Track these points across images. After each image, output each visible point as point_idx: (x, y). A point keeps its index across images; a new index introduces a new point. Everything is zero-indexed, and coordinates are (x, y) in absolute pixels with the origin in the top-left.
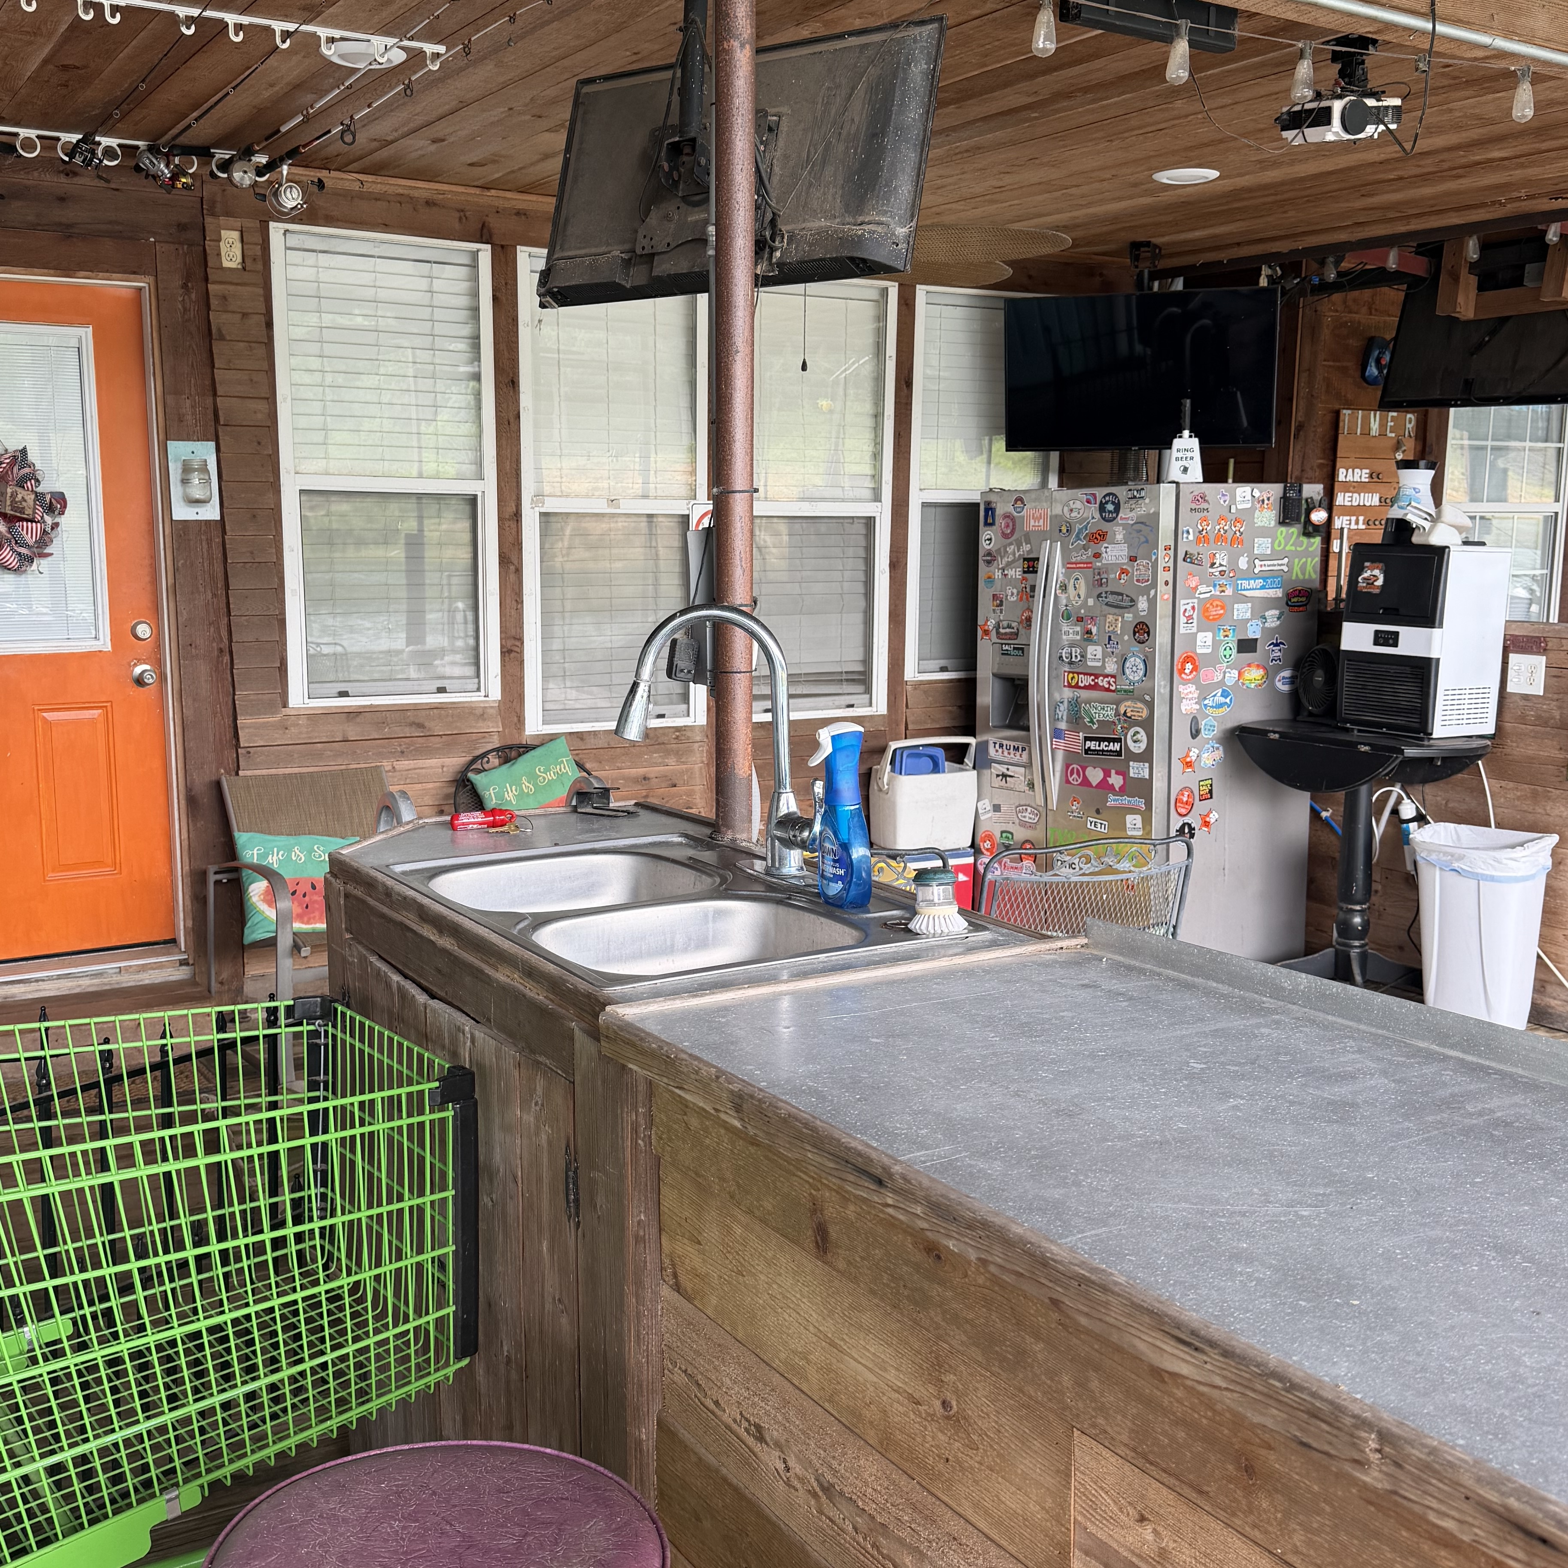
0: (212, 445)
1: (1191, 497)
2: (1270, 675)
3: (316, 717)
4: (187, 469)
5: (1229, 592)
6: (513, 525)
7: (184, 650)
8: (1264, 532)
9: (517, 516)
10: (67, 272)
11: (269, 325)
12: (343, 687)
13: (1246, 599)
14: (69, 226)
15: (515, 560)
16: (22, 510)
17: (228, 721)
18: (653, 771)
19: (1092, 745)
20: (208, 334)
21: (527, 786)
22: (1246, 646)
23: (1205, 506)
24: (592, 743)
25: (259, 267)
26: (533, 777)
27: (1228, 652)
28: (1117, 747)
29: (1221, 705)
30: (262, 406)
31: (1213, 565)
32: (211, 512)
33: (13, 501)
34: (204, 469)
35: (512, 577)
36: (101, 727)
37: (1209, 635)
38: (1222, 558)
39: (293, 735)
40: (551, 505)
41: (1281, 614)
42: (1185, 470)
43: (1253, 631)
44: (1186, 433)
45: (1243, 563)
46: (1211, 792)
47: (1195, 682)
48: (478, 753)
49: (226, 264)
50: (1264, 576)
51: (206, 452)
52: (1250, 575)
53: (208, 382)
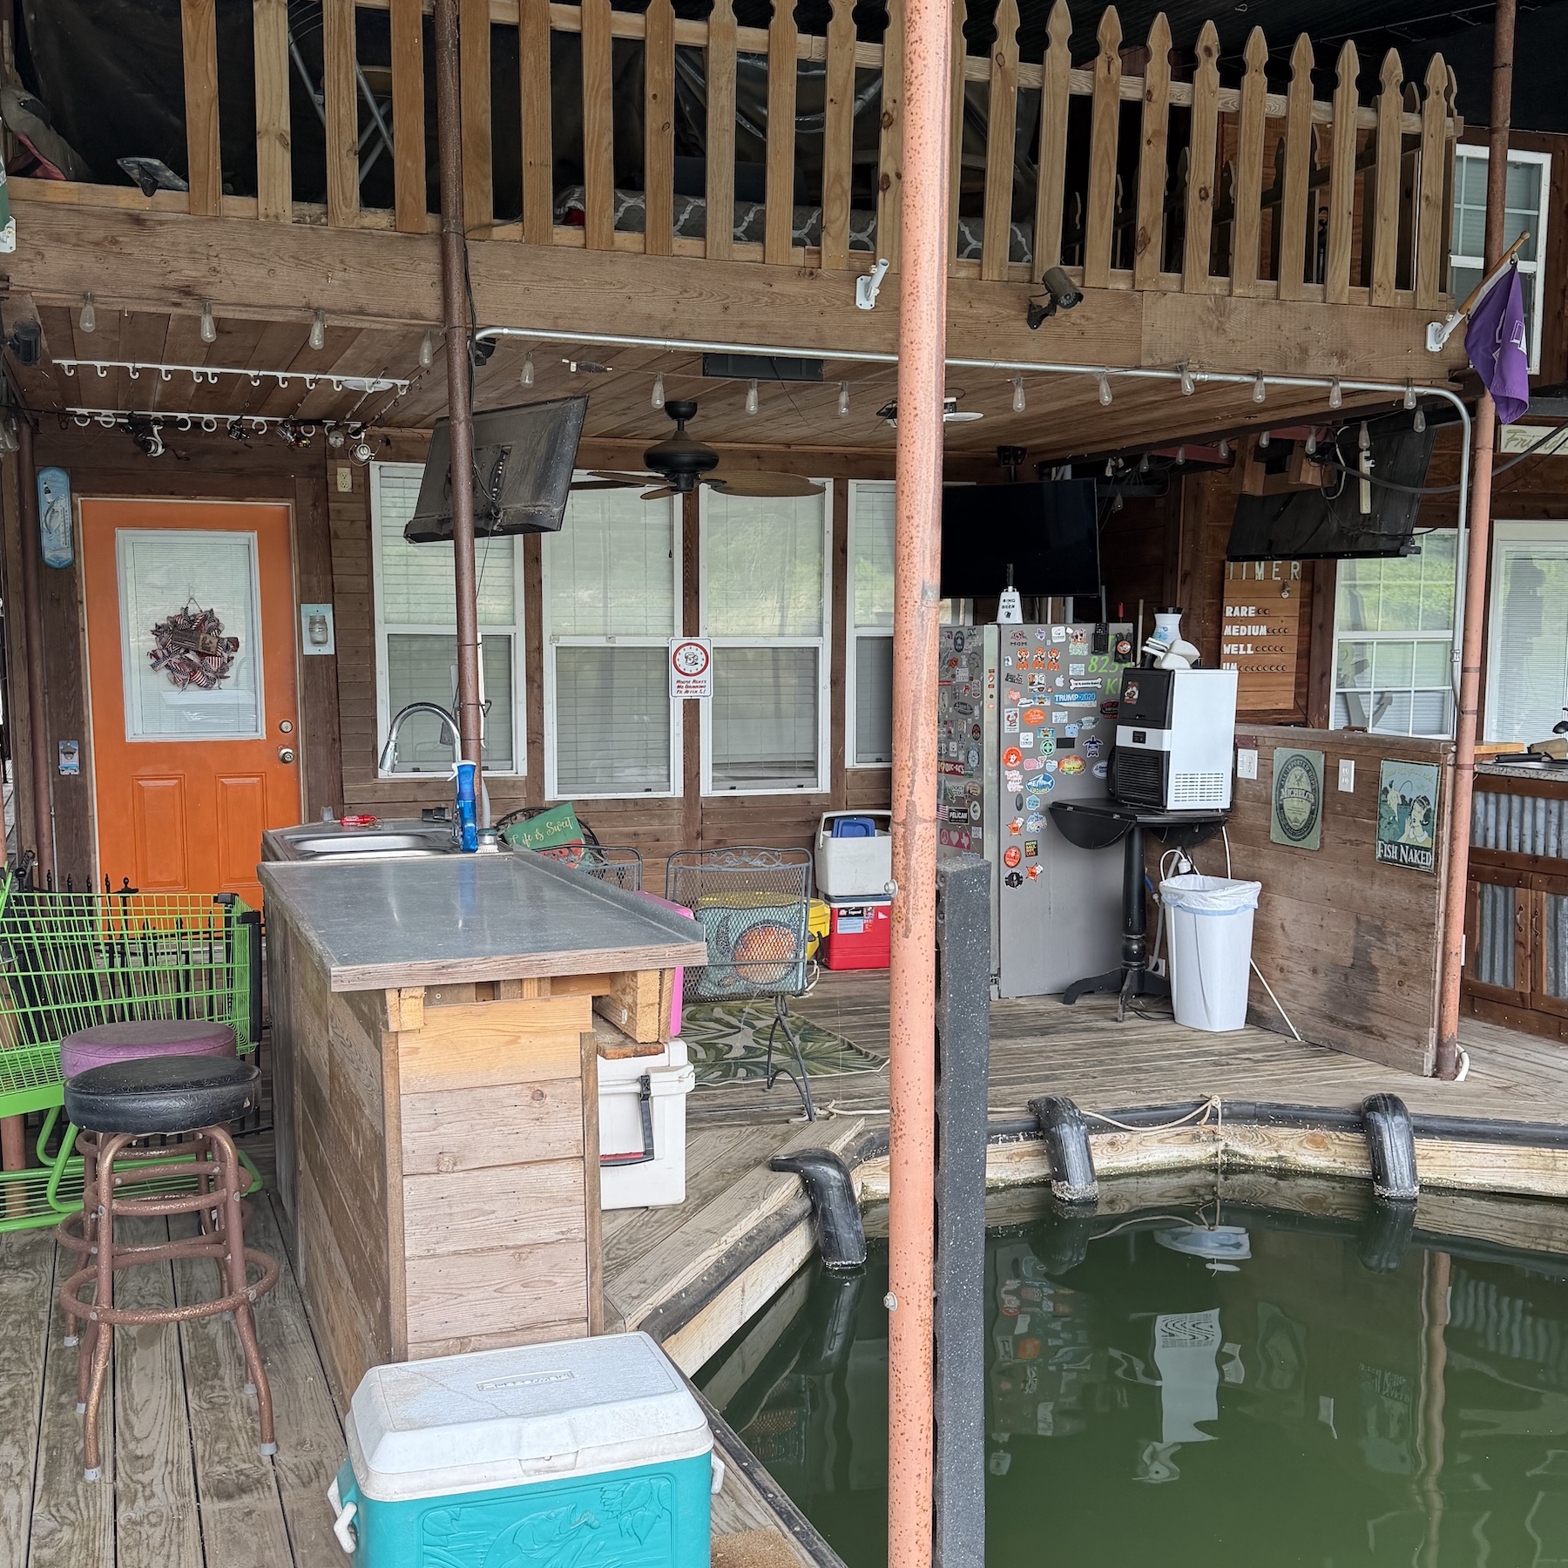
0: (330, 606)
1: (1011, 634)
2: (1087, 764)
3: (395, 785)
4: (313, 622)
5: (1047, 703)
6: (537, 655)
7: (311, 739)
8: (1077, 659)
9: (540, 649)
10: (239, 497)
11: (369, 527)
12: (416, 765)
13: (1064, 709)
14: (241, 469)
15: (537, 678)
16: (209, 649)
17: (338, 786)
18: (641, 829)
19: (953, 815)
20: (329, 536)
21: (538, 835)
22: (1065, 743)
23: (1024, 640)
24: (593, 808)
25: (363, 490)
26: (543, 829)
27: (1048, 748)
28: (964, 816)
29: (1044, 786)
30: (364, 580)
31: (1032, 684)
32: (329, 650)
33: (204, 643)
34: (323, 622)
35: (536, 691)
36: (259, 789)
37: (1031, 735)
38: (1039, 678)
39: (380, 796)
40: (565, 642)
41: (1096, 720)
42: (1009, 615)
43: (1071, 732)
44: (1010, 588)
45: (1059, 682)
46: (1036, 850)
47: (1020, 769)
48: (509, 812)
49: (341, 489)
50: (1080, 692)
51: (326, 611)
52: (1066, 690)
53: (328, 566)
